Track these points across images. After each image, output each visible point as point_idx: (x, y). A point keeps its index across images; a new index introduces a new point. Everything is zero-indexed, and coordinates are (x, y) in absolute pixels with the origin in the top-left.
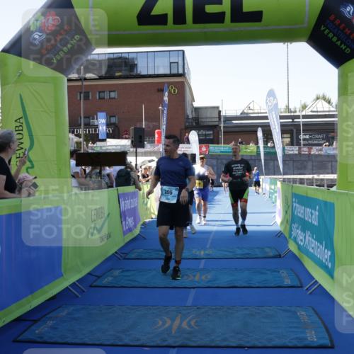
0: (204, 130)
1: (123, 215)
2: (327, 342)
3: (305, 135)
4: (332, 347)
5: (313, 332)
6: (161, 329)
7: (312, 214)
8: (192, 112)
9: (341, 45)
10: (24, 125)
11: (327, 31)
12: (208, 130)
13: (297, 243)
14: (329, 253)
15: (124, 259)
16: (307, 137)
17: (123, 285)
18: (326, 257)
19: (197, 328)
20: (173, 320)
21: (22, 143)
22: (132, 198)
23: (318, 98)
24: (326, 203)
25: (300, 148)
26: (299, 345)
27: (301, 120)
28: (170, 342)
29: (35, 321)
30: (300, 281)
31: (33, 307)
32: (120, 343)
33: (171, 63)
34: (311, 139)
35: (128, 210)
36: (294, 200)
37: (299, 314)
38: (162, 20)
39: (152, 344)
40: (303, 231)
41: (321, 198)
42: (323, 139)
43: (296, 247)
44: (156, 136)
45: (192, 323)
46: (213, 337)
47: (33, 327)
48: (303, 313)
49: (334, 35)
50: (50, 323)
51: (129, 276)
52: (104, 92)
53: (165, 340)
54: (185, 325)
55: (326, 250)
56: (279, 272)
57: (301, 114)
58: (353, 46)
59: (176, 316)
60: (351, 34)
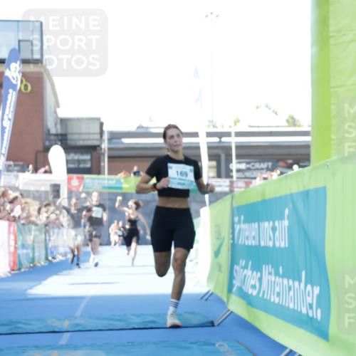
0: (76, 153)
3: (239, 163)
7: (274, 229)
8: (56, 124)
12: (82, 153)
14: (317, 290)
16: (243, 166)
18: (309, 300)
23: (258, 107)
25: (232, 183)
27: (233, 141)
34: (248, 169)
36: (236, 219)
41: (294, 190)
42: (268, 169)
55: (309, 287)
56: (214, 345)
57: (233, 130)
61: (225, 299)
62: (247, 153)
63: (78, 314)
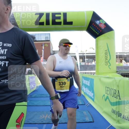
2: (92, 121)
4: (93, 122)
5: (88, 118)
6: (42, 118)
7: (88, 82)
8: (52, 52)
9: (96, 32)
11: (92, 28)
13: (84, 91)
15: (31, 97)
16: (87, 60)
17: (30, 105)
18: (92, 95)
23: (90, 48)
24: (92, 79)
25: (85, 63)
26: (83, 122)
27: (85, 55)
28: (44, 122)
30: (84, 103)
32: (28, 123)
33: (46, 37)
34: (88, 60)
36: (83, 78)
37: (84, 113)
38: (42, 24)
39: (38, 123)
40: (85, 88)
42: (92, 60)
43: (83, 92)
44: (41, 59)
48: (85, 112)
49: (94, 29)
51: (32, 102)
53: (42, 122)
54: (49, 117)
55: (92, 93)
57: (85, 53)
58: (99, 32)
59: (46, 114)
60: (99, 29)
62: (88, 57)
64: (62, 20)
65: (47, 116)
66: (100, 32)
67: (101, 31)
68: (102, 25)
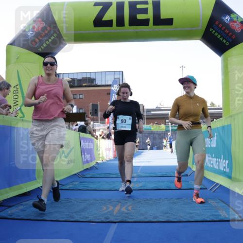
1: (83, 151)
5: (224, 212)
7: (211, 141)
9: (223, 40)
10: (19, 90)
14: (227, 162)
15: (83, 177)
18: (224, 165)
19: (133, 211)
20: (115, 206)
21: (17, 101)
22: (89, 142)
26: (215, 219)
28: (112, 219)
29: (10, 207)
31: (10, 197)
33: (115, 78)
35: (86, 149)
37: (209, 202)
38: (109, 23)
39: (97, 221)
41: (218, 126)
44: (106, 120)
45: (130, 208)
46: (146, 216)
47: (8, 210)
48: (212, 201)
49: (219, 34)
50: (21, 207)
52: (76, 95)
53: (107, 218)
54: (123, 209)
55: (224, 161)
56: (188, 182)
58: (231, 41)
59: (117, 204)
60: (229, 33)
61: (191, 167)
63: (139, 172)
64: (150, 15)
65: (121, 208)
66: (232, 39)
67: (234, 37)
68: (235, 24)
